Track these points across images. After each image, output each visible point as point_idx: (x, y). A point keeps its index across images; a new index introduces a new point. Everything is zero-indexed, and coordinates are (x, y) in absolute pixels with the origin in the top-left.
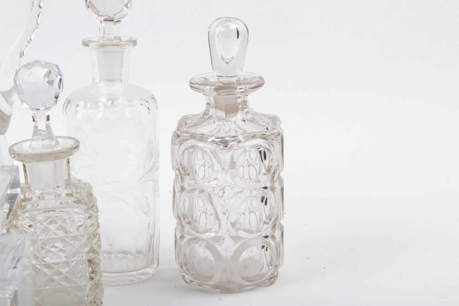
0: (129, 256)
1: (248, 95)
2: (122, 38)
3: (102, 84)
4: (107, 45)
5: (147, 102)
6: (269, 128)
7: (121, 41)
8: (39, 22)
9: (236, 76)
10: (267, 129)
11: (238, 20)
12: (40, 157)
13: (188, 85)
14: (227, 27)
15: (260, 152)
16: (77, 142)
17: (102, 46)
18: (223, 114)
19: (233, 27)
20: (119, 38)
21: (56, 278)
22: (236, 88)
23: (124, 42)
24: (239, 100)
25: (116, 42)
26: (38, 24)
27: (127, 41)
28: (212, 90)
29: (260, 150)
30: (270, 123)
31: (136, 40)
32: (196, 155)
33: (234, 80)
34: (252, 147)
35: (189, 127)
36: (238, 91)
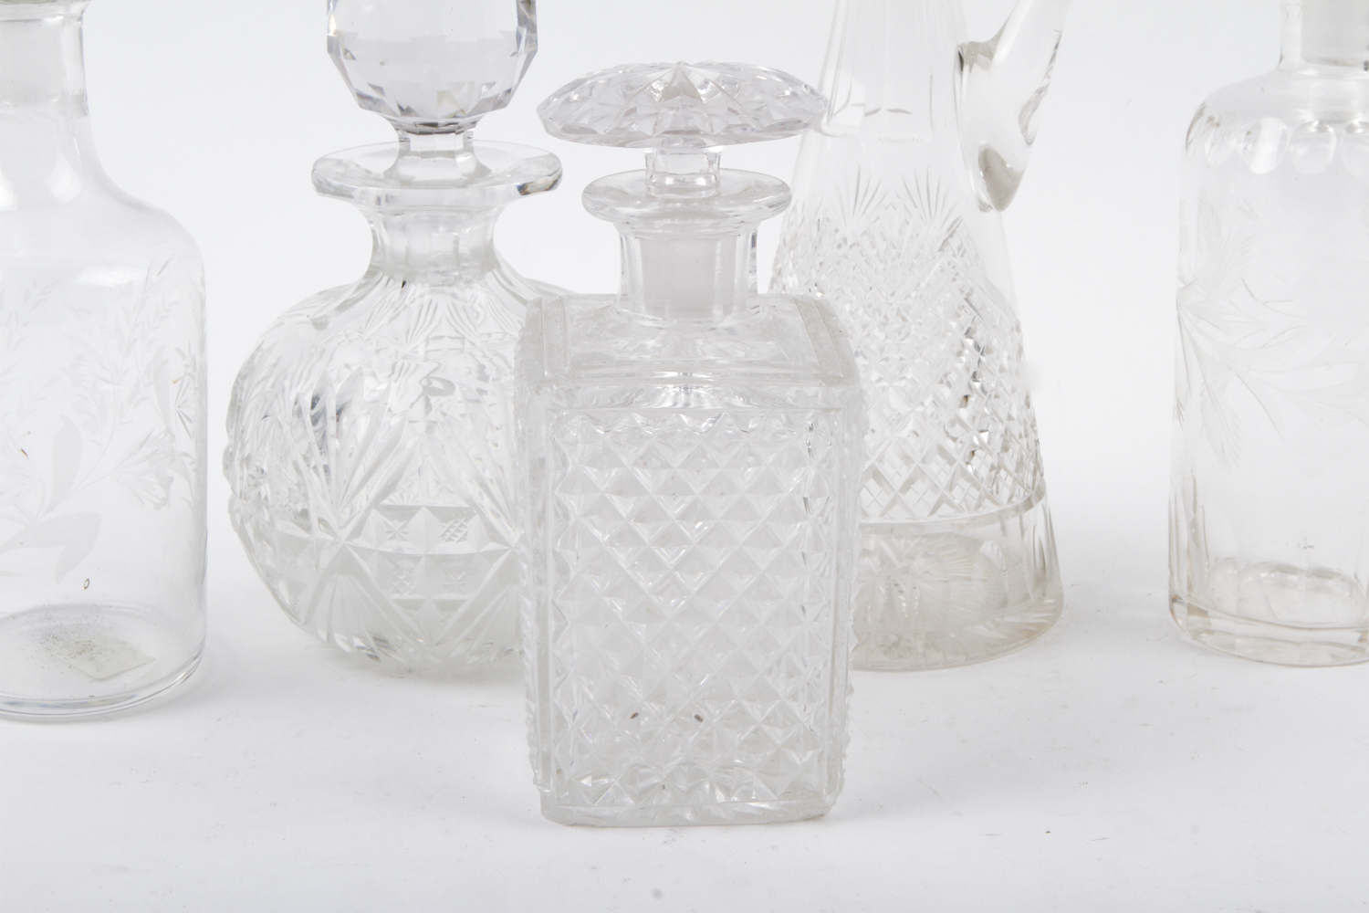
3: (1311, 72)
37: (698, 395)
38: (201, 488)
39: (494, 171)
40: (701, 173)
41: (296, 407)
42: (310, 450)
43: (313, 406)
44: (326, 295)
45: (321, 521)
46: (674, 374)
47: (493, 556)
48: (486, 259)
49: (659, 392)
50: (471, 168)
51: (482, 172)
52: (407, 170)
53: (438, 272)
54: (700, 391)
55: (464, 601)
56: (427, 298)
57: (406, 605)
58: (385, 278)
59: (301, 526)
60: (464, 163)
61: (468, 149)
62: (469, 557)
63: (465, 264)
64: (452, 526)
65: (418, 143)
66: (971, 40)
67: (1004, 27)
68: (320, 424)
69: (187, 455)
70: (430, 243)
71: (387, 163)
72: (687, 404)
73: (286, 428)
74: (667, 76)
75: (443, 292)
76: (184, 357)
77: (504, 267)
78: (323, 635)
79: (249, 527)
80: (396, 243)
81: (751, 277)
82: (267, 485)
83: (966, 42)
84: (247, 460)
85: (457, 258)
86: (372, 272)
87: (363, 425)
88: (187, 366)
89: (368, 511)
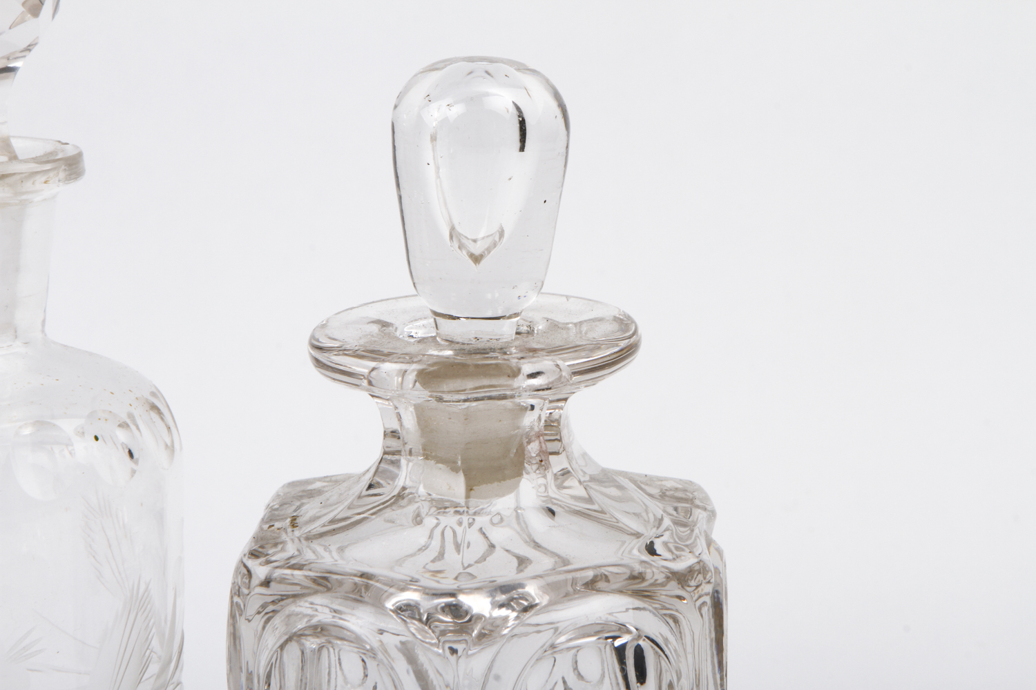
1: (566, 399)
2: (17, 144)
5: (124, 425)
6: (658, 547)
7: (13, 157)
9: (516, 315)
10: (651, 550)
11: (522, 68)
13: (304, 353)
14: (475, 101)
15: (620, 652)
18: (455, 486)
19: (502, 99)
22: (515, 373)
23: (26, 161)
24: (529, 420)
27: (36, 160)
28: (411, 377)
29: (618, 643)
30: (667, 522)
31: (80, 155)
32: (334, 659)
33: (506, 330)
34: (584, 631)
35: (309, 538)
36: (523, 382)
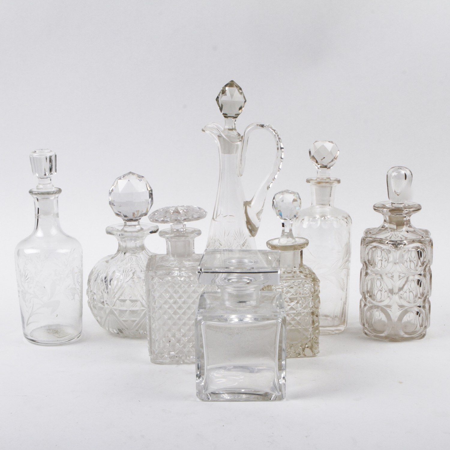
0: (329, 318)
1: (411, 216)
2: (331, 178)
3: (317, 207)
4: (322, 182)
5: (346, 218)
6: (423, 237)
7: (331, 180)
8: (280, 168)
9: (404, 203)
10: (422, 237)
11: (407, 168)
12: (285, 248)
13: (372, 208)
14: (399, 172)
15: (418, 252)
16: (307, 240)
17: (319, 183)
18: (395, 227)
19: (403, 172)
20: (329, 178)
21: (293, 322)
22: (403, 211)
24: (405, 219)
25: (328, 180)
26: (280, 169)
27: (334, 180)
28: (388, 211)
29: (418, 250)
30: (424, 234)
31: (340, 180)
32: (376, 252)
33: (402, 206)
34: (413, 248)
35: (372, 235)
36: (403, 212)
37: (182, 273)
38: (82, 297)
39: (144, 229)
40: (181, 228)
41: (101, 280)
42: (104, 288)
43: (105, 279)
44: (109, 256)
45: (107, 304)
46: (177, 269)
47: (143, 310)
48: (143, 248)
49: (174, 272)
50: (139, 229)
51: (142, 229)
52: (126, 229)
53: (132, 251)
54: (182, 272)
55: (137, 320)
56: (130, 257)
57: (124, 321)
58: (121, 252)
59: (102, 304)
60: (138, 227)
61: (139, 224)
62: (138, 310)
63: (138, 249)
64: (134, 304)
65: (129, 223)
66: (246, 200)
67: (253, 198)
68: (106, 283)
69: (78, 289)
70: (131, 244)
71: (122, 228)
72: (180, 275)
73: (99, 284)
74: (174, 209)
75: (134, 255)
76: (78, 268)
77: (146, 249)
78: (107, 329)
79: (92, 305)
80: (123, 244)
81: (194, 250)
82: (95, 296)
83: (245, 201)
84: (91, 291)
85: (136, 248)
86: (118, 251)
87: (115, 282)
88: (78, 270)
89: (116, 301)
